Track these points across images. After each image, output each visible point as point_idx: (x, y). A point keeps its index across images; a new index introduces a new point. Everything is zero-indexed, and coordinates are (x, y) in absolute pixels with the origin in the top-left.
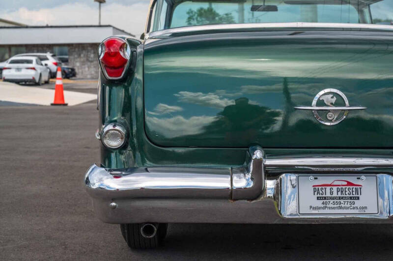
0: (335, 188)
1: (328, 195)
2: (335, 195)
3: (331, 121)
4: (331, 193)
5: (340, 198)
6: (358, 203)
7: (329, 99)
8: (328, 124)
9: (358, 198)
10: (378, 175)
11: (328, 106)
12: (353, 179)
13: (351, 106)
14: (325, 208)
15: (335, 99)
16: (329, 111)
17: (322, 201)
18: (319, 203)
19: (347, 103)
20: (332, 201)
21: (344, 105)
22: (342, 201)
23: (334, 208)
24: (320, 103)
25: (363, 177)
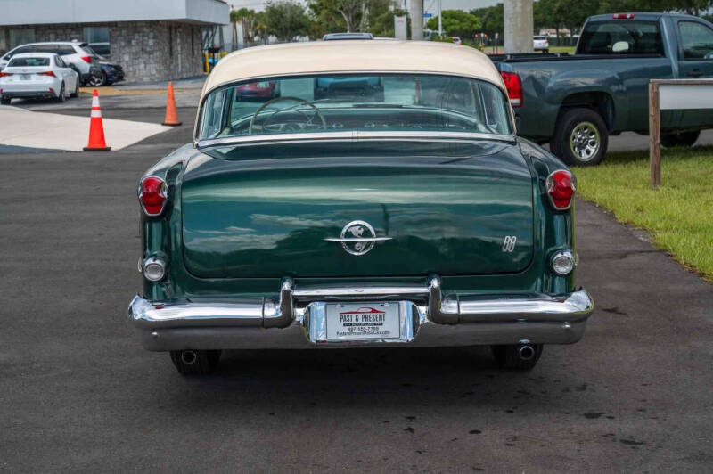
0: (360, 316)
1: (354, 321)
2: (360, 321)
3: (358, 251)
4: (357, 319)
5: (365, 324)
6: (381, 329)
7: (356, 230)
8: (356, 254)
9: (381, 324)
10: (401, 302)
11: (356, 237)
12: (377, 307)
13: (377, 237)
14: (349, 334)
15: (362, 230)
16: (356, 242)
17: (347, 327)
18: (346, 330)
19: (373, 232)
20: (357, 327)
21: (371, 236)
22: (367, 327)
23: (360, 334)
24: (349, 235)
25: (387, 304)
